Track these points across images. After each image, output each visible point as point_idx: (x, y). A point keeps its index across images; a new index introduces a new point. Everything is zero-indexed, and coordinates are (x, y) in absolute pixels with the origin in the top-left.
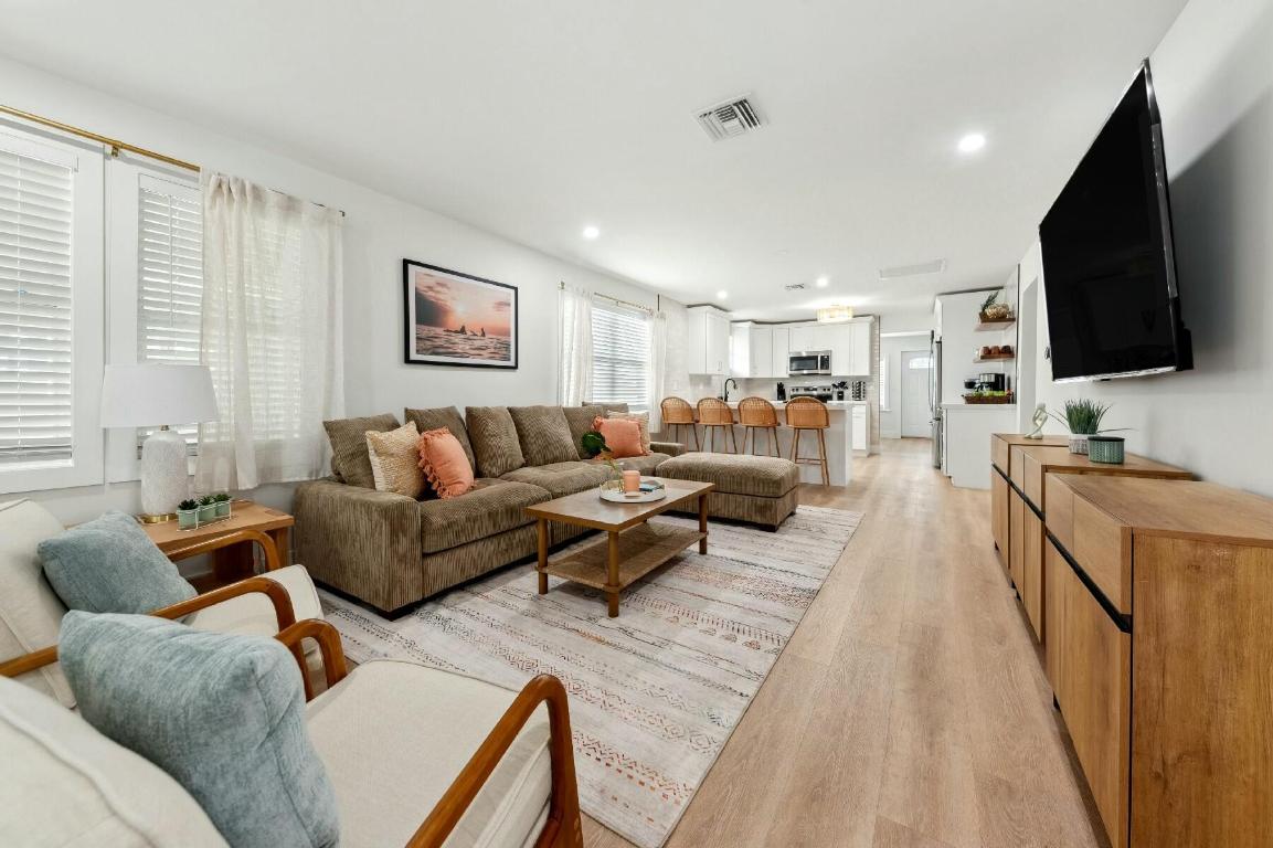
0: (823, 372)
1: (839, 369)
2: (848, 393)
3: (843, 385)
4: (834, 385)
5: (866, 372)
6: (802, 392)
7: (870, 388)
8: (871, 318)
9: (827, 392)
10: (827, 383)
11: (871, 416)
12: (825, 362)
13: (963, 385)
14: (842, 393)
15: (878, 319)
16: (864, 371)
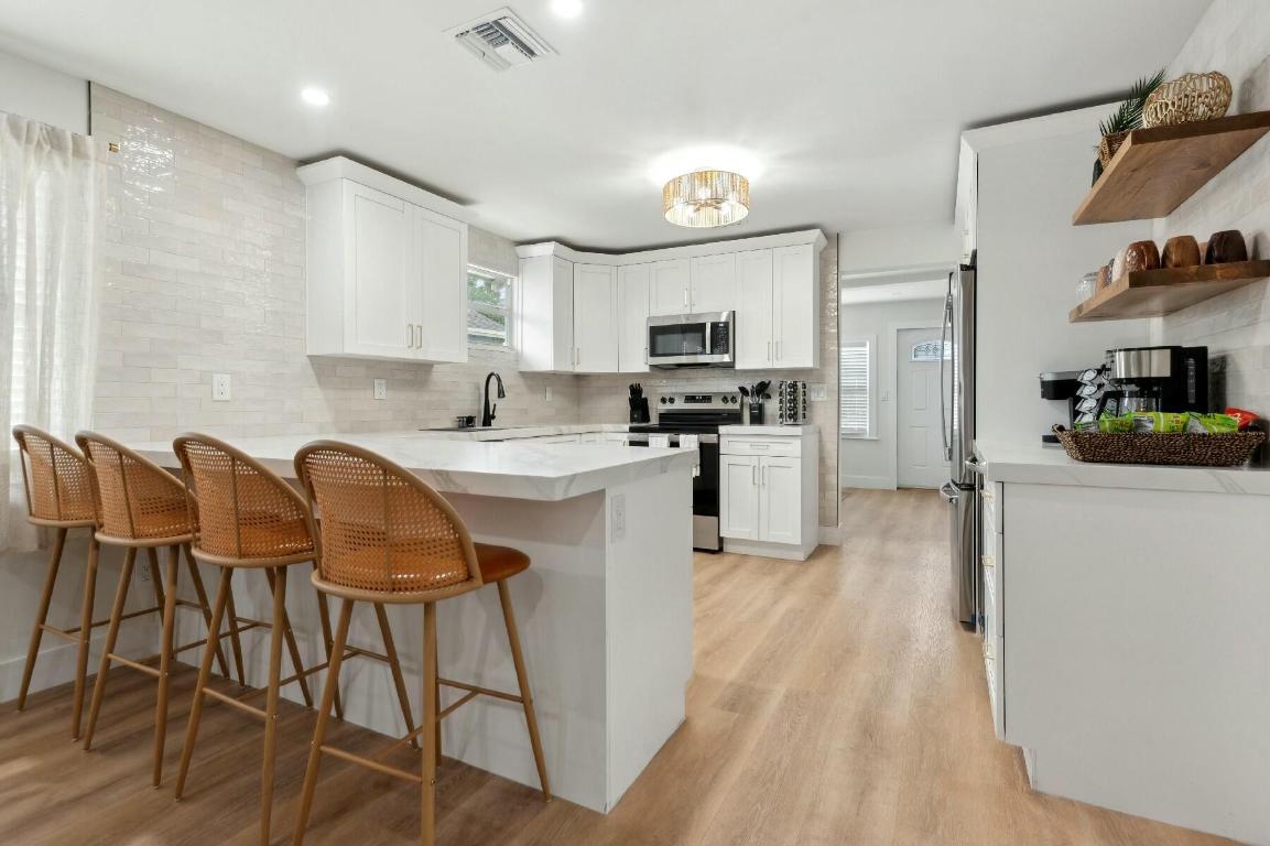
0: (716, 358)
1: (753, 354)
2: (772, 406)
3: (762, 389)
4: (743, 390)
5: (806, 361)
6: (680, 405)
7: (819, 397)
8: (817, 232)
9: (730, 406)
10: (730, 386)
11: (822, 461)
12: (721, 336)
13: (1038, 390)
14: (761, 407)
15: (834, 239)
16: (803, 358)
